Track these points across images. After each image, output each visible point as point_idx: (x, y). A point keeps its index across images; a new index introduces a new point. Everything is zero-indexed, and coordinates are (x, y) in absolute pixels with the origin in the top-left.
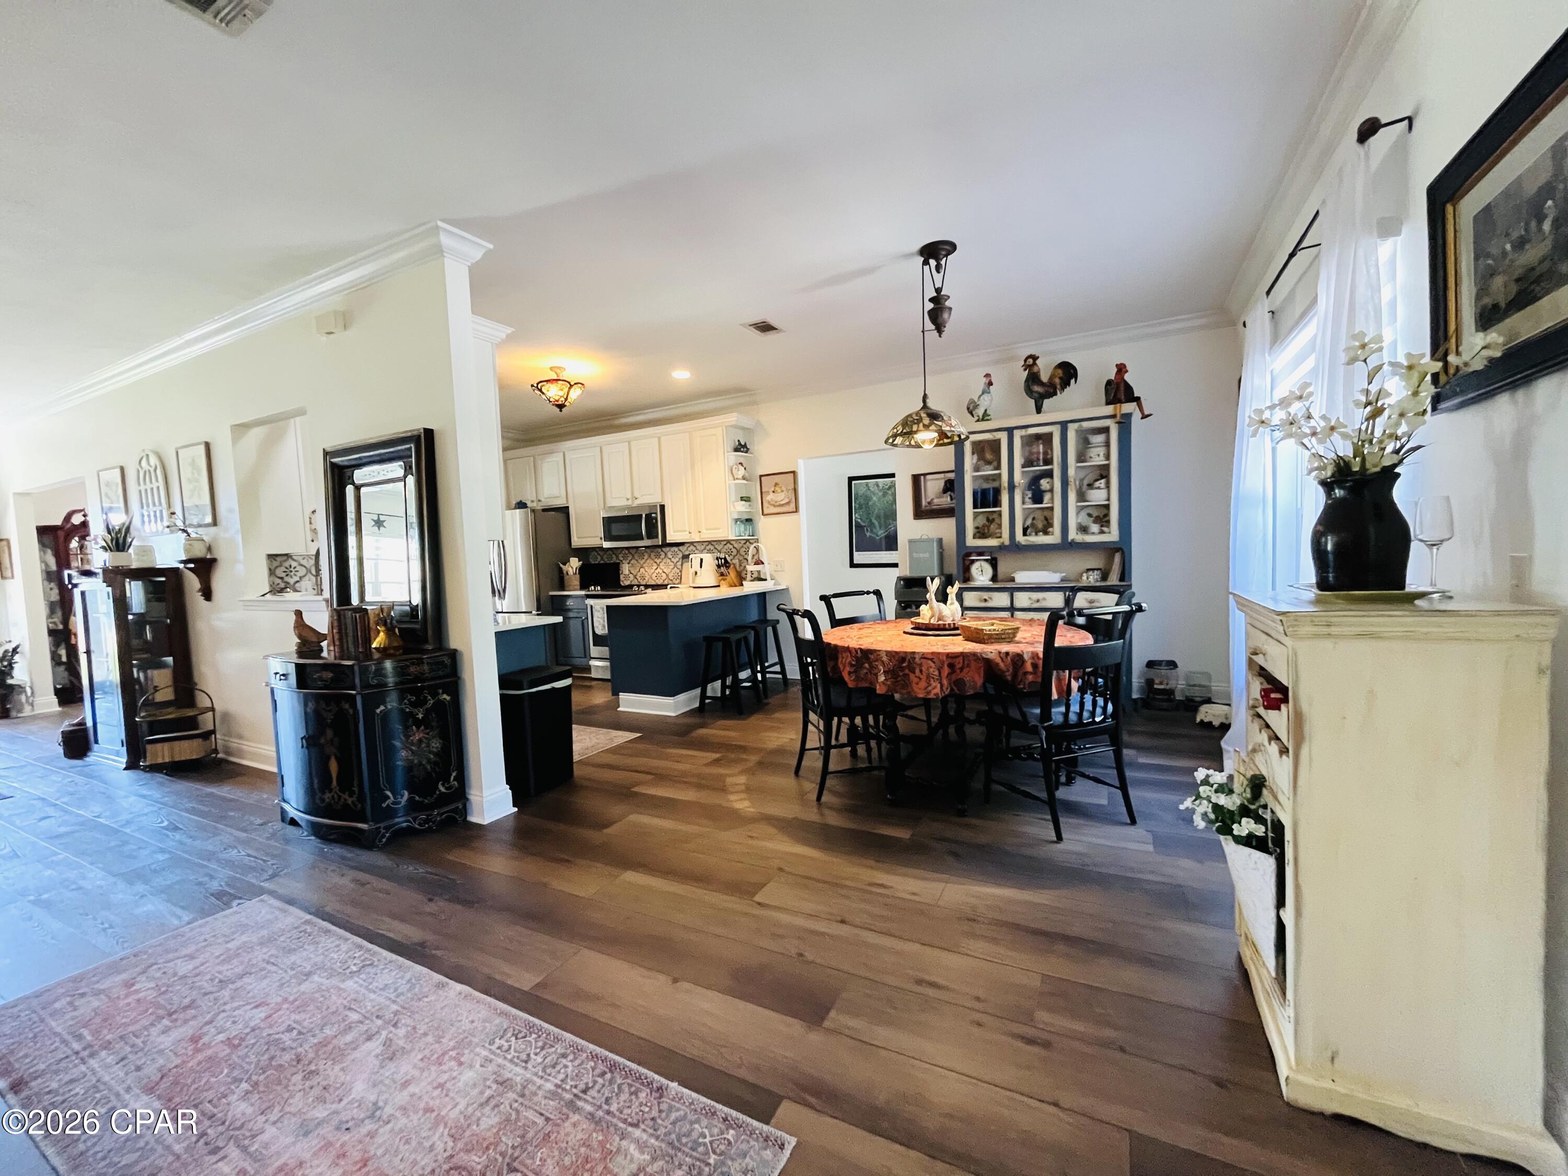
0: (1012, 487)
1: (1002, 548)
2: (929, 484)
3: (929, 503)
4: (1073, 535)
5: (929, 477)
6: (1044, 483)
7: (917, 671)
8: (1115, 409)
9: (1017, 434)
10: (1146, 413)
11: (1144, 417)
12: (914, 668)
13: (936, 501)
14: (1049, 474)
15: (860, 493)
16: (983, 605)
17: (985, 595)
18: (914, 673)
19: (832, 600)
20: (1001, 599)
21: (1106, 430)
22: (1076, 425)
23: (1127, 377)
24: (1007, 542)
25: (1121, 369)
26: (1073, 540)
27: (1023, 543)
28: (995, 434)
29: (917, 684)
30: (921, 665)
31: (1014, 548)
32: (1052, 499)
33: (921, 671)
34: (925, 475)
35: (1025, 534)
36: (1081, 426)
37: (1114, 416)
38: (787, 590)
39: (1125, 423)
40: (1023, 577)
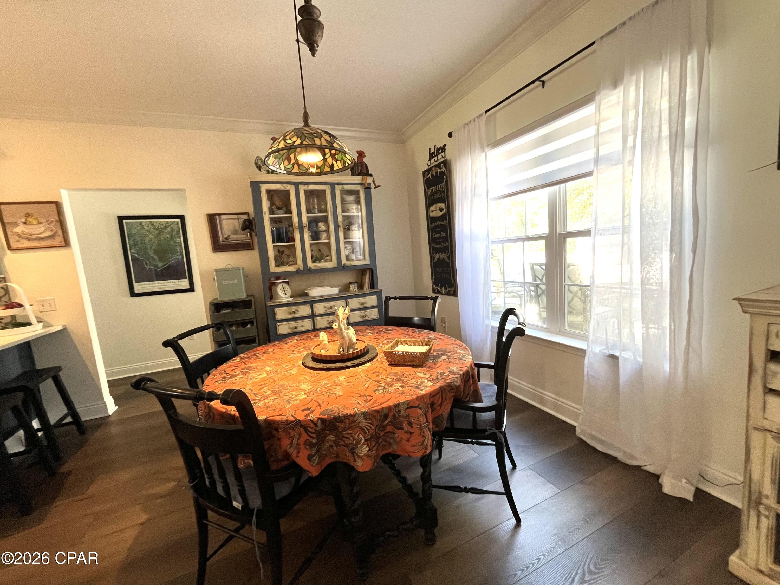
0: (301, 228)
1: (298, 272)
2: (224, 222)
3: (226, 238)
4: (344, 261)
5: (223, 217)
6: (322, 226)
7: (405, 426)
8: (363, 179)
9: (302, 189)
10: (377, 185)
11: (376, 187)
12: (401, 423)
13: (232, 237)
14: (325, 220)
15: (134, 231)
16: (292, 316)
17: (293, 309)
18: (402, 429)
19: (179, 342)
20: (305, 310)
21: (356, 193)
22: (340, 187)
23: (365, 160)
24: (302, 268)
25: (361, 154)
26: (344, 264)
27: (313, 268)
28: (285, 185)
29: (408, 441)
30: (408, 416)
31: (307, 271)
32: (328, 237)
33: (410, 424)
34: (220, 215)
35: (314, 262)
36: (343, 188)
37: (361, 184)
38: (64, 330)
39: (368, 189)
40: (315, 292)
